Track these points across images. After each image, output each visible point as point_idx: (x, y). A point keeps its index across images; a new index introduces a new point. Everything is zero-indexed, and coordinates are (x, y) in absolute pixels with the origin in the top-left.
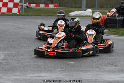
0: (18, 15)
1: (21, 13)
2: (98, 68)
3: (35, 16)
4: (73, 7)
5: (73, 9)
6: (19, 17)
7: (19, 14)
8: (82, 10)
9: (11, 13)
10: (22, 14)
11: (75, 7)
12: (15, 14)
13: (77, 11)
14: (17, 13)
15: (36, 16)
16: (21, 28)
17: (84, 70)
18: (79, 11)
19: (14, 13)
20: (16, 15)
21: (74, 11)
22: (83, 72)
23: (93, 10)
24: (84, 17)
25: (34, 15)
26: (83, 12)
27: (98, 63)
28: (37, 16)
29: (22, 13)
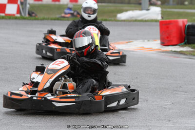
0: (16, 18)
1: (23, 14)
2: (170, 121)
3: (49, 21)
4: (125, 3)
5: (125, 7)
6: (18, 21)
7: (18, 15)
8: (141, 10)
9: (3, 15)
10: (25, 17)
11: (129, 3)
12: (11, 17)
13: (133, 10)
14: (14, 15)
15: (52, 19)
16: (22, 44)
17: (143, 126)
18: (136, 10)
19: (9, 15)
20: (13, 19)
21: (127, 11)
22: (140, 129)
23: (165, 10)
24: (145, 23)
25: (48, 19)
26: (144, 12)
27: (171, 111)
28: (53, 21)
29: (25, 14)
